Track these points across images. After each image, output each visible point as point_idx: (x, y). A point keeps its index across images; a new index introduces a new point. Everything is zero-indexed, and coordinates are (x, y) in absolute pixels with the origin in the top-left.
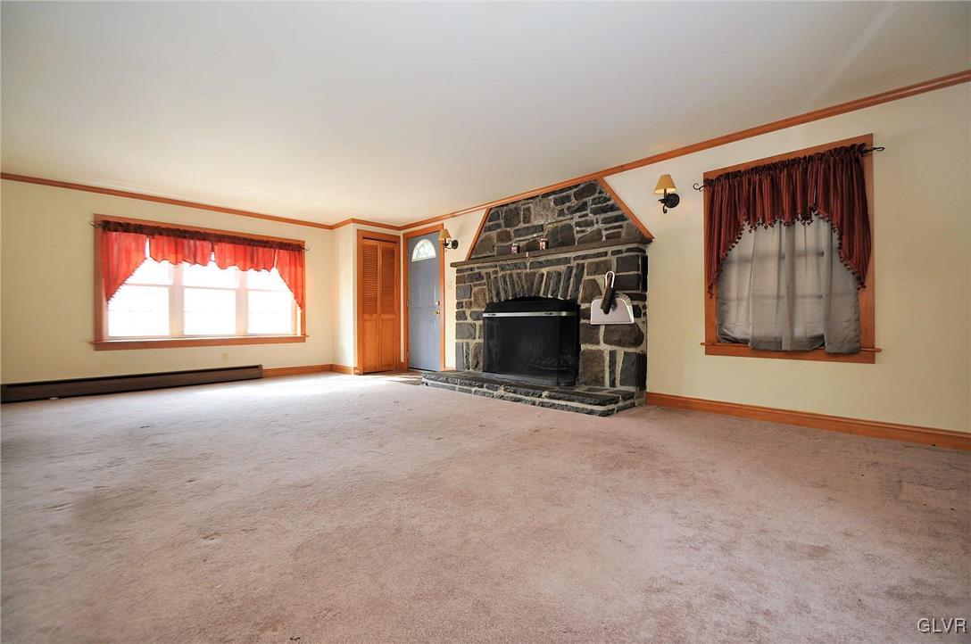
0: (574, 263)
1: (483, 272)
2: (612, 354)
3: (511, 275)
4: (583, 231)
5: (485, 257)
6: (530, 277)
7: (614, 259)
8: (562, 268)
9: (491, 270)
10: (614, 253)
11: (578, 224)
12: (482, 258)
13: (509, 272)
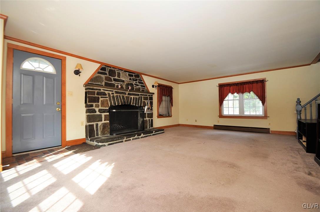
0: (140, 96)
1: (107, 92)
2: (149, 120)
3: (120, 96)
4: (136, 87)
5: (97, 85)
6: (127, 98)
7: (149, 97)
8: (137, 97)
9: (111, 92)
10: (149, 95)
11: (135, 84)
12: (95, 84)
13: (119, 95)
